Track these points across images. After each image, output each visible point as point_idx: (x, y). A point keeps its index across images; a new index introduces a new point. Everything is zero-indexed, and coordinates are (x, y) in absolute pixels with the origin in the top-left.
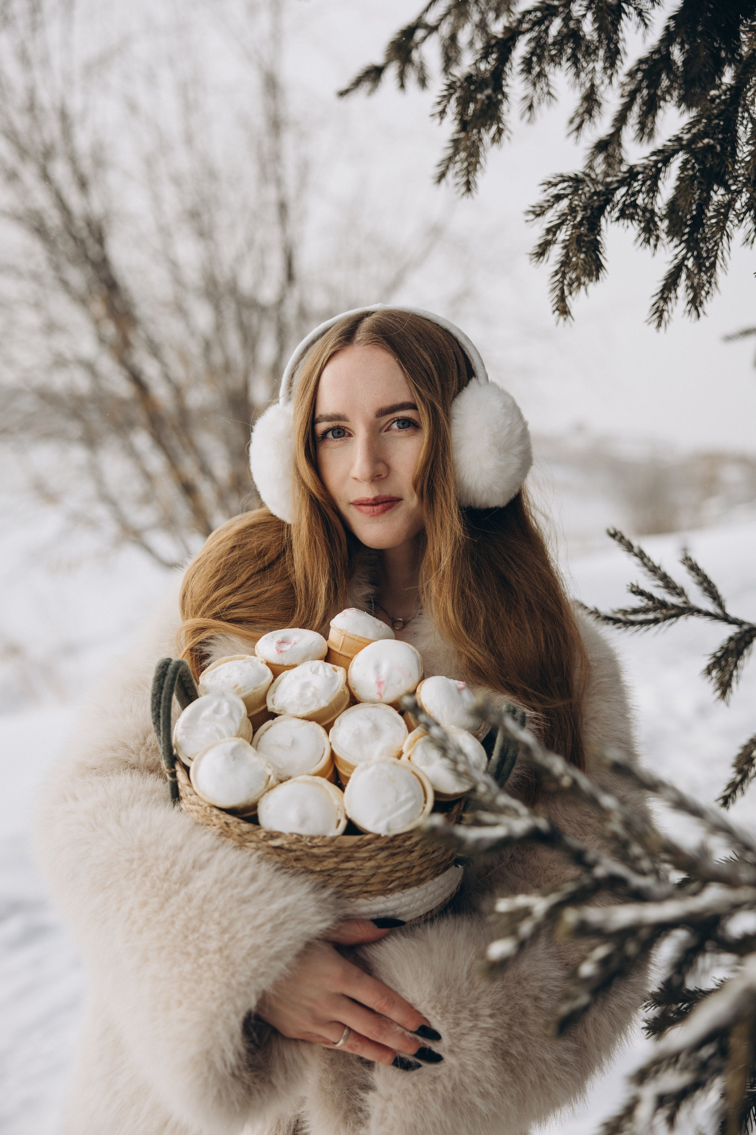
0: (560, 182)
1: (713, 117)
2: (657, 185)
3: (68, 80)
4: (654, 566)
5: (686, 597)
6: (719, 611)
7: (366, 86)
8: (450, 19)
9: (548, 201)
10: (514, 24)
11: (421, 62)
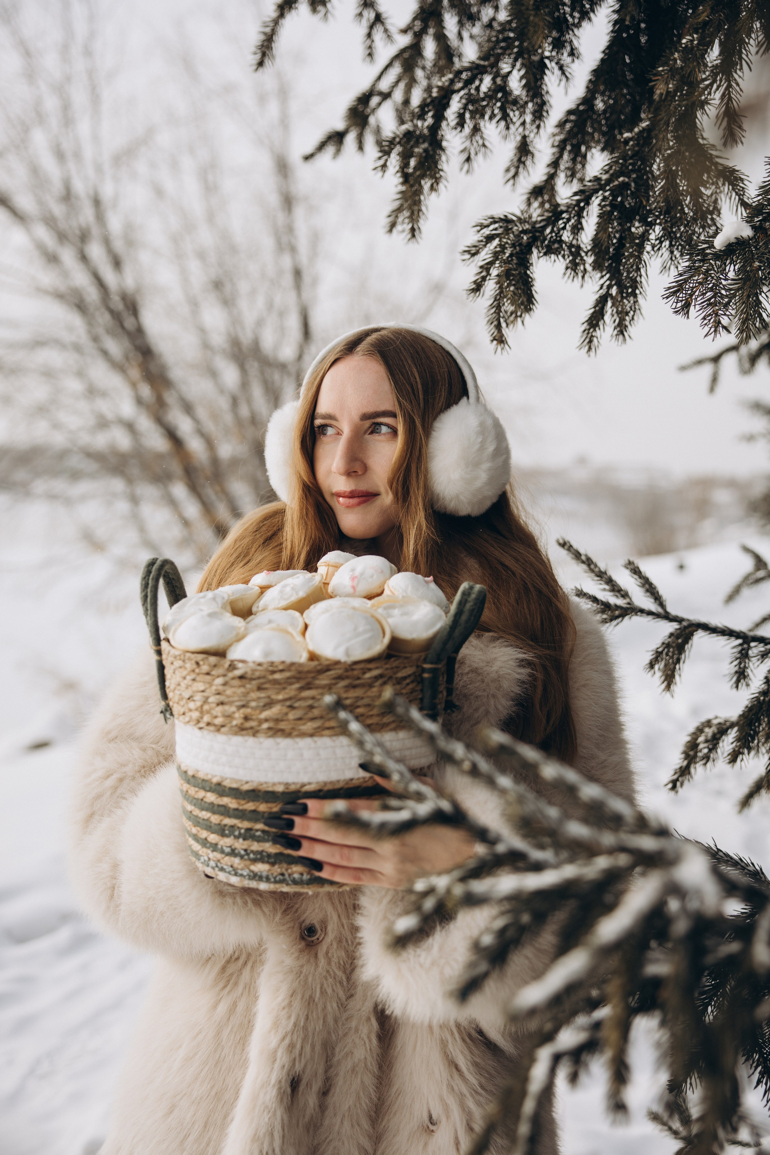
0: (491, 223)
1: (627, 158)
2: (581, 224)
3: (99, 169)
4: (600, 571)
5: (630, 599)
6: (660, 610)
7: (330, 149)
8: (402, 86)
9: (482, 241)
10: (447, 84)
11: (378, 126)
